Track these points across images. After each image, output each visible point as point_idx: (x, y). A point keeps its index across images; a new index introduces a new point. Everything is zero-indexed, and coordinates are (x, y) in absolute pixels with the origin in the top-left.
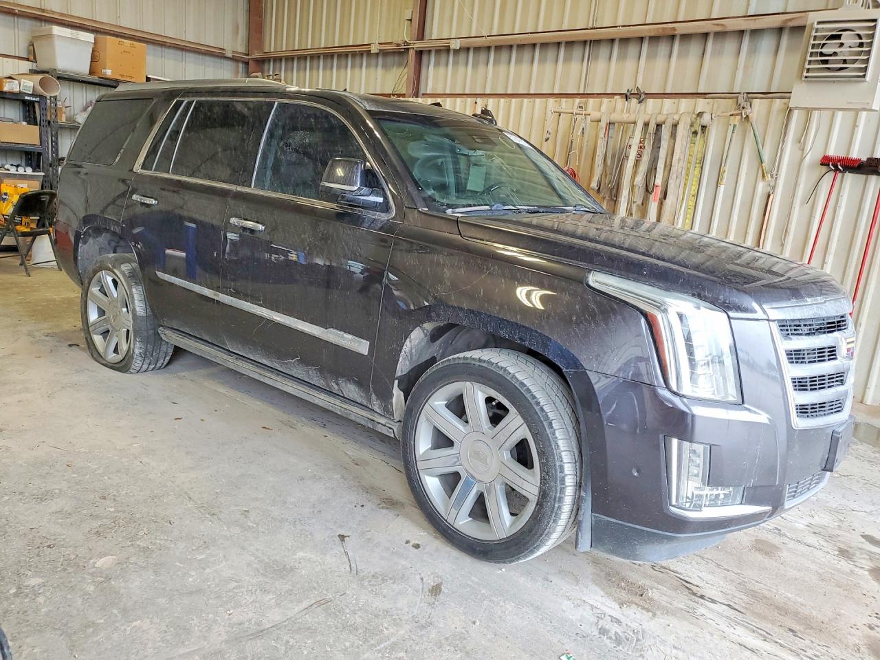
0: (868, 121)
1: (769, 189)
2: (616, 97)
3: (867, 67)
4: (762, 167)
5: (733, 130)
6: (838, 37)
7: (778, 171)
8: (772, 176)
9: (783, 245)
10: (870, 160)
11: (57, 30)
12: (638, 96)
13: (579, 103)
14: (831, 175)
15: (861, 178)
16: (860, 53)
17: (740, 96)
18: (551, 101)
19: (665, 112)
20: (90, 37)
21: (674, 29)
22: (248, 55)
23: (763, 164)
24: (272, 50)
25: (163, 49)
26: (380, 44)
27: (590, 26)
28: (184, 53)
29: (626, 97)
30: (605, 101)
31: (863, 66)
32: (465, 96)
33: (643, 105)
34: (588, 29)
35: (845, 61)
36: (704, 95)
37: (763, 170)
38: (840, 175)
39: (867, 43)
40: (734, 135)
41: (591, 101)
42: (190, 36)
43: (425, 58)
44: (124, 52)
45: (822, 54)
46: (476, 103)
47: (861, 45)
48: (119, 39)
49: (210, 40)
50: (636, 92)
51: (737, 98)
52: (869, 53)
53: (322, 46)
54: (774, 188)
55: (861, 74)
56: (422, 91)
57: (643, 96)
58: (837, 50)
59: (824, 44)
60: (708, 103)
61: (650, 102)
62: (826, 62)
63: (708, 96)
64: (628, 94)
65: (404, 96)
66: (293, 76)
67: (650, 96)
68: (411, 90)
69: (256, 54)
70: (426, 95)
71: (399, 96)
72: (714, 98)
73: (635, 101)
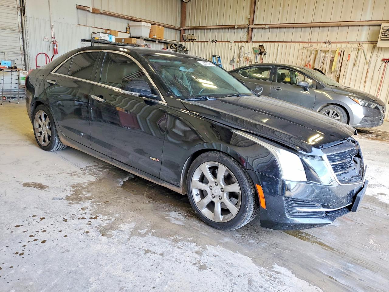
2: (322, 43)
4: (366, 61)
7: (371, 63)
8: (369, 64)
13: (310, 45)
14: (385, 63)
18: (301, 44)
20: (150, 25)
21: (340, 24)
22: (181, 28)
24: (190, 26)
27: (312, 22)
29: (324, 42)
30: (319, 44)
32: (269, 42)
33: (330, 46)
34: (311, 23)
36: (348, 42)
38: (387, 63)
41: (314, 44)
43: (254, 30)
46: (274, 44)
50: (328, 41)
51: (359, 43)
53: (212, 25)
54: (369, 67)
57: (330, 43)
60: (350, 45)
61: (333, 44)
62: (386, 36)
63: (350, 42)
64: (326, 42)
65: (247, 42)
66: (199, 36)
67: (332, 42)
68: (249, 41)
69: (184, 28)
70: (253, 42)
71: (244, 42)
72: (352, 43)
73: (328, 44)
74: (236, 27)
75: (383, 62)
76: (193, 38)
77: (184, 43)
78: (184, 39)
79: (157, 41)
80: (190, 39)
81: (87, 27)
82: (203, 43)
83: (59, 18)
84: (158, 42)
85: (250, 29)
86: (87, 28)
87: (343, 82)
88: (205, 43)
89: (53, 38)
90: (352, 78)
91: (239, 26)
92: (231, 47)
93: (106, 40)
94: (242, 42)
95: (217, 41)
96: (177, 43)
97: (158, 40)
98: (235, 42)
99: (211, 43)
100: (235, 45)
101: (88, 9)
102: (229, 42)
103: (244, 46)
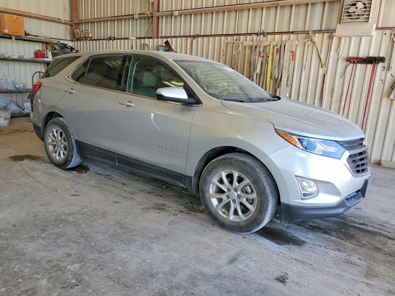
0: (366, 41)
1: (324, 72)
2: (253, 35)
3: (369, 17)
4: (321, 63)
5: (308, 47)
6: (355, 4)
7: (328, 65)
8: (326, 67)
9: (332, 96)
10: (367, 58)
12: (263, 34)
13: (236, 38)
14: (352, 65)
15: (364, 66)
16: (365, 11)
17: (310, 33)
18: (223, 38)
19: (276, 40)
21: (278, 4)
22: (72, 22)
23: (322, 61)
24: (83, 19)
25: (30, 19)
26: (138, 14)
27: (238, 3)
28: (40, 21)
29: (257, 34)
30: (248, 37)
31: (368, 17)
32: (181, 37)
33: (265, 38)
34: (237, 5)
35: (359, 15)
36: (292, 32)
37: (322, 64)
38: (355, 65)
39: (368, 7)
40: (309, 49)
41: (242, 37)
42: (43, 13)
43: (160, 20)
44: (14, 21)
45: (348, 12)
46: (187, 40)
47: (365, 8)
48: (11, 15)
49: (53, 15)
50: (262, 32)
51: (308, 33)
52: (370, 11)
53: (109, 16)
54: (327, 72)
55: (367, 20)
56: (160, 35)
57: (266, 34)
58: (355, 10)
59: (349, 8)
60: (295, 36)
61: (269, 36)
62: (350, 16)
63: (294, 33)
64: (259, 33)
65: (151, 38)
66: (95, 31)
67: (268, 34)
68: (155, 35)
69: (76, 21)
70: (162, 37)
71: (149, 38)
72: (298, 34)
73: (262, 36)
74: (136, 16)
75: (348, 63)
76: (87, 36)
77: (76, 42)
78: (76, 37)
79: (14, 38)
80: (84, 37)
84: (16, 39)
85: (155, 19)
87: (287, 95)
90: (301, 90)
92: (132, 45)
94: (144, 38)
95: (114, 39)
96: (57, 42)
97: (16, 36)
98: (137, 38)
99: (107, 41)
100: (137, 43)
102: (128, 39)
103: (148, 44)
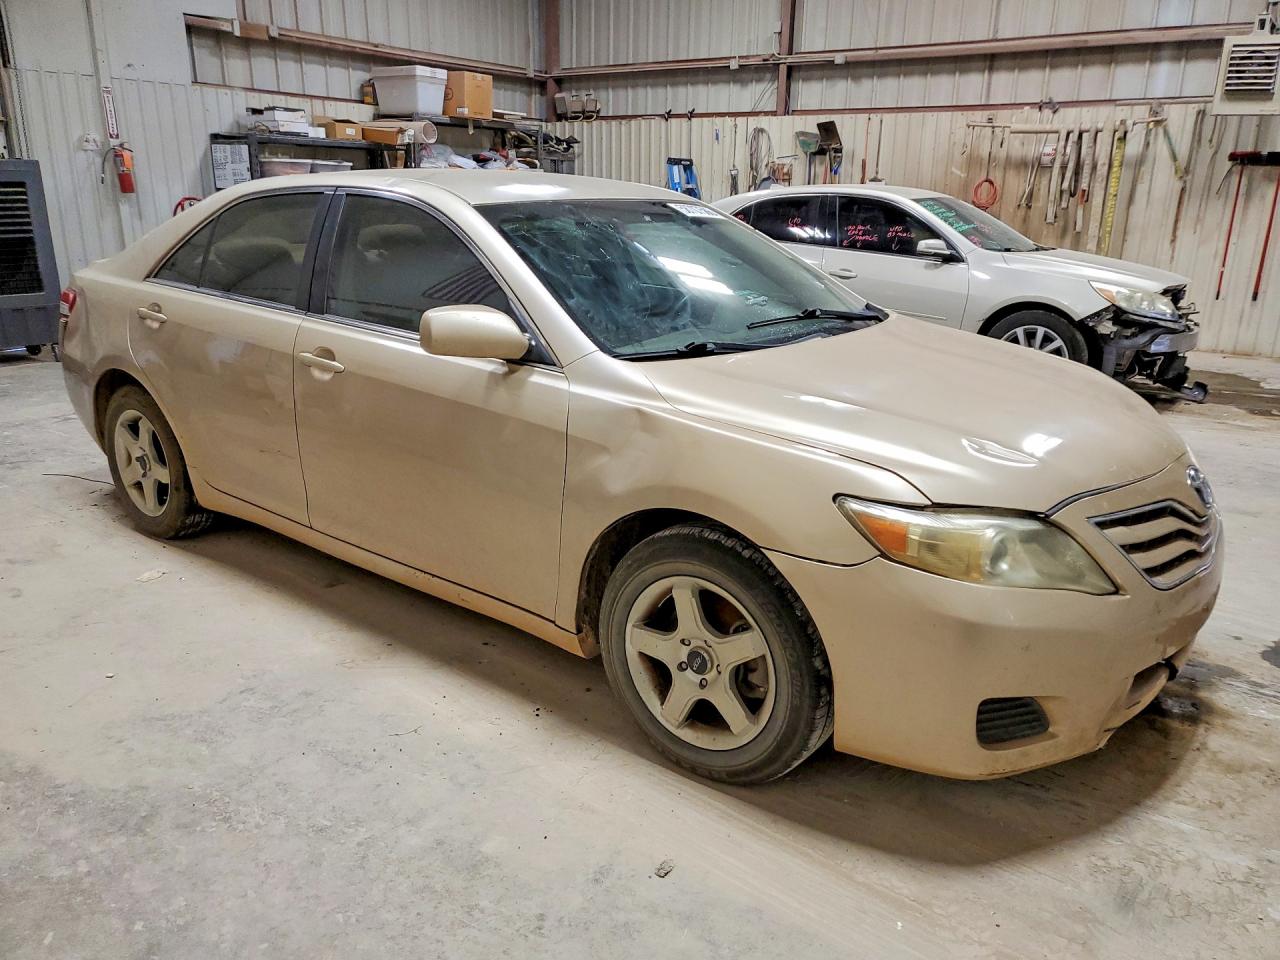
1: (1182, 184)
2: (1028, 107)
10: (1272, 154)
11: (420, 70)
12: (1052, 106)
13: (987, 116)
14: (1239, 168)
15: (1266, 169)
17: (1153, 102)
18: (958, 114)
20: (442, 74)
22: (545, 74)
23: (1176, 163)
24: (574, 66)
26: (741, 58)
27: (991, 37)
29: (1035, 105)
30: (1015, 111)
31: (1272, 81)
33: (1055, 115)
34: (988, 41)
37: (1176, 168)
38: (1247, 167)
41: (1001, 112)
43: (795, 75)
44: (477, 86)
46: (869, 118)
48: (472, 74)
50: (1048, 101)
51: (1151, 104)
53: (651, 61)
55: (1271, 87)
57: (1057, 105)
58: (1249, 68)
61: (1065, 111)
62: (1242, 78)
63: (1118, 102)
64: (1041, 104)
65: (774, 113)
66: (609, 100)
67: (1065, 104)
68: (781, 109)
69: (556, 73)
70: (795, 112)
71: (766, 113)
72: (1128, 105)
73: (1049, 110)
74: (735, 65)
75: (1233, 163)
76: (590, 107)
77: (558, 124)
78: (559, 113)
79: (471, 126)
80: (580, 109)
81: (228, 92)
82: (624, 122)
83: (129, 65)
84: (474, 128)
86: (226, 94)
88: (633, 122)
89: (111, 136)
91: (743, 62)
93: (298, 134)
94: (757, 114)
96: (537, 128)
97: (475, 120)
98: (734, 114)
99: (653, 121)
100: (735, 126)
101: (226, 27)
102: (713, 115)
103: (766, 128)
